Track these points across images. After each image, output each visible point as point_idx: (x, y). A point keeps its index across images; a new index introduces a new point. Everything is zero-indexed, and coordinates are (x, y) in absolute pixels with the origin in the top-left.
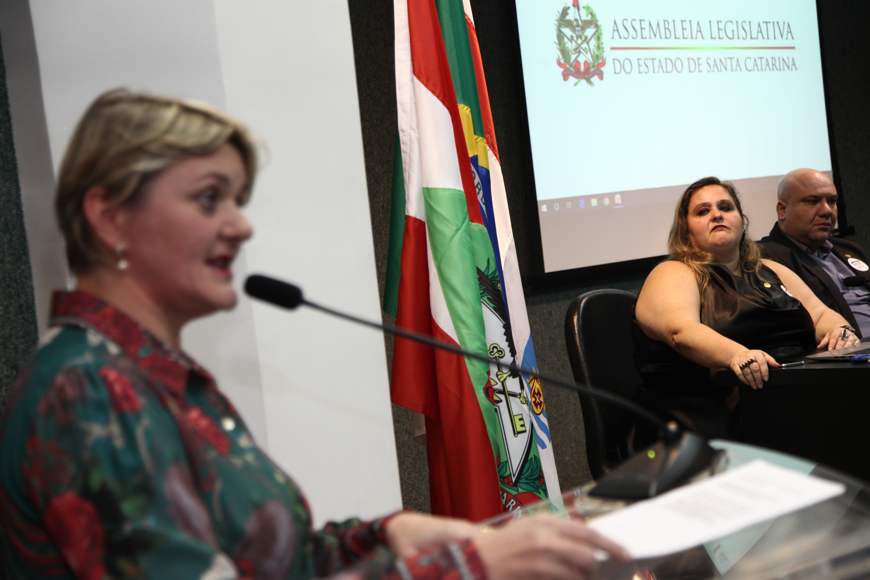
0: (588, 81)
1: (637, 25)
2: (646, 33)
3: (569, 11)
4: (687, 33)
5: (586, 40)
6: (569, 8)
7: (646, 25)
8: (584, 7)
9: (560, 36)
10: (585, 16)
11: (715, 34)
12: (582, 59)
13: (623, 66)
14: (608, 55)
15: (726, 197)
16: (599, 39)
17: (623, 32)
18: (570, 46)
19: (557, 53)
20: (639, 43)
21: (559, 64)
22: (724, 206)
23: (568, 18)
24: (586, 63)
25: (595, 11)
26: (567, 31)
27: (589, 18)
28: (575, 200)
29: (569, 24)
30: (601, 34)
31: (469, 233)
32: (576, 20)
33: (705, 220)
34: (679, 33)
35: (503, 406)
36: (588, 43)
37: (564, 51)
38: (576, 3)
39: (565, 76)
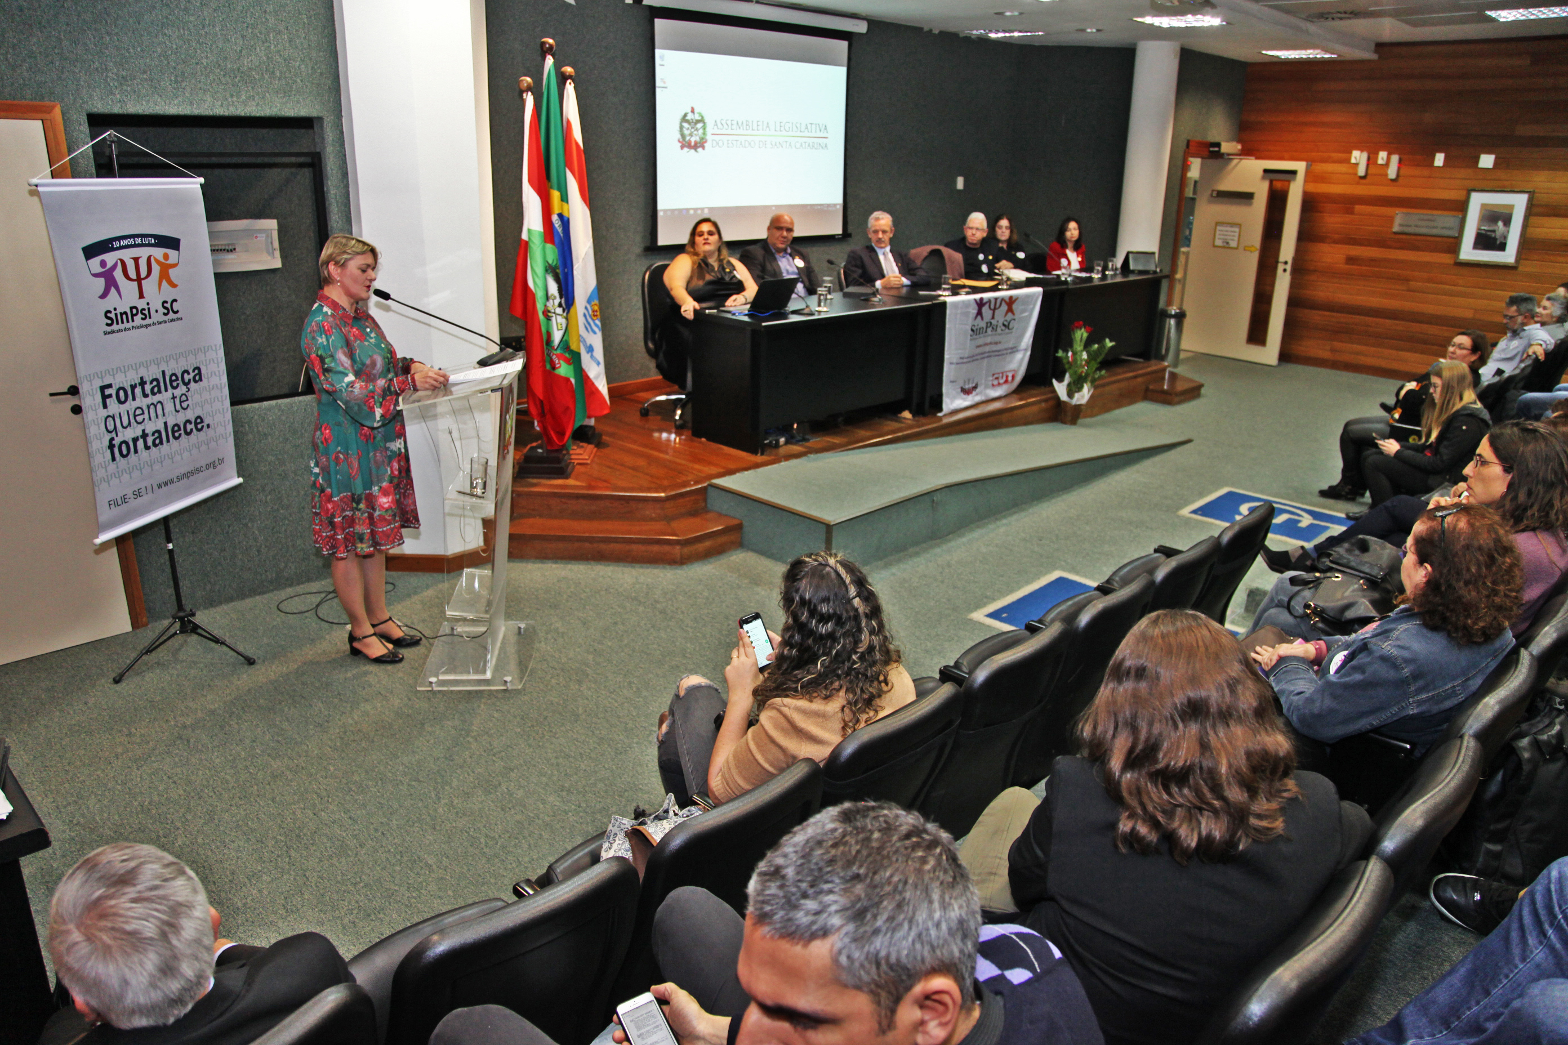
0: (696, 150)
1: (729, 123)
2: (734, 127)
3: (688, 115)
4: (760, 128)
5: (697, 130)
6: (688, 113)
7: (734, 123)
8: (697, 113)
9: (681, 128)
10: (697, 117)
11: (778, 128)
12: (693, 139)
13: (717, 143)
14: (709, 137)
15: (713, 229)
16: (704, 129)
17: (720, 126)
18: (686, 132)
19: (678, 136)
20: (729, 132)
21: (679, 141)
22: (710, 233)
23: (687, 118)
24: (696, 143)
26: (686, 125)
27: (700, 118)
28: (680, 210)
29: (687, 121)
30: (706, 127)
31: (544, 249)
32: (692, 119)
33: (701, 239)
34: (755, 127)
35: (554, 319)
37: (683, 135)
38: (693, 111)
39: (682, 147)
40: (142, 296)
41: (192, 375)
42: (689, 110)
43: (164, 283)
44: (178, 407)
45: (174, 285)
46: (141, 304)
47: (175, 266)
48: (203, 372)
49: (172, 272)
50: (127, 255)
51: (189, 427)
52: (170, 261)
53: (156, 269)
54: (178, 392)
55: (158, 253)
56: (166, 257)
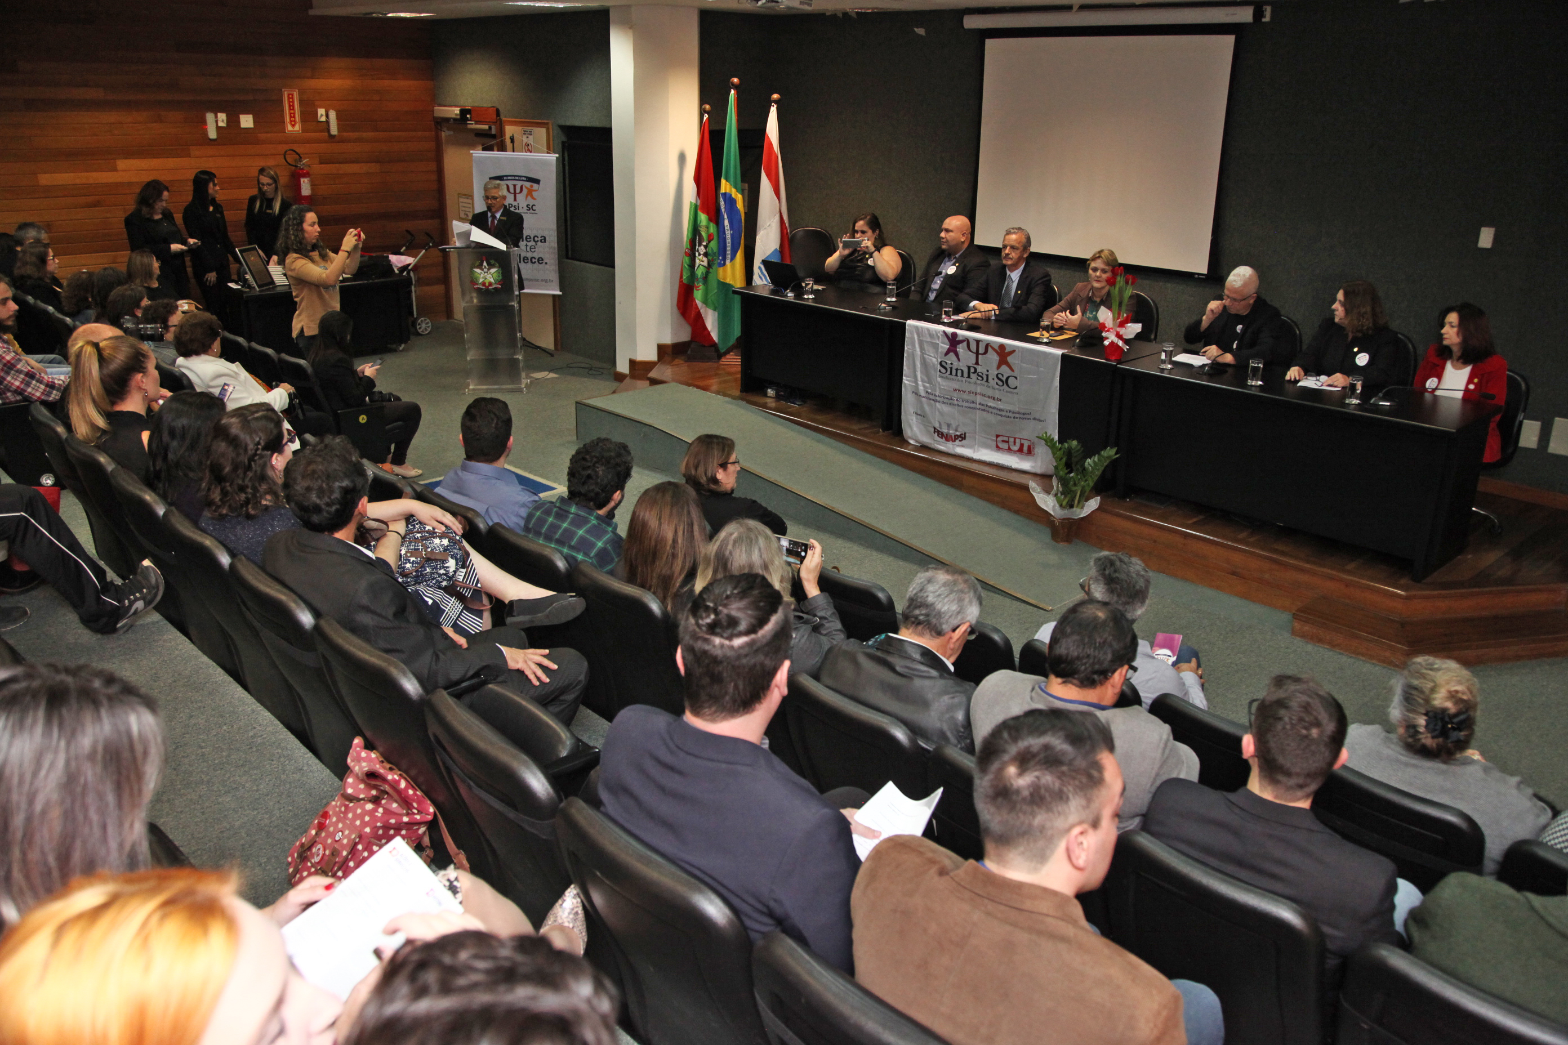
40: (515, 200)
41: (540, 239)
43: (529, 197)
44: (528, 249)
45: (534, 199)
46: (515, 203)
47: (535, 191)
48: (547, 239)
49: (534, 194)
50: (511, 183)
51: (534, 260)
52: (534, 188)
53: (525, 191)
54: (529, 244)
55: (528, 184)
56: (532, 186)
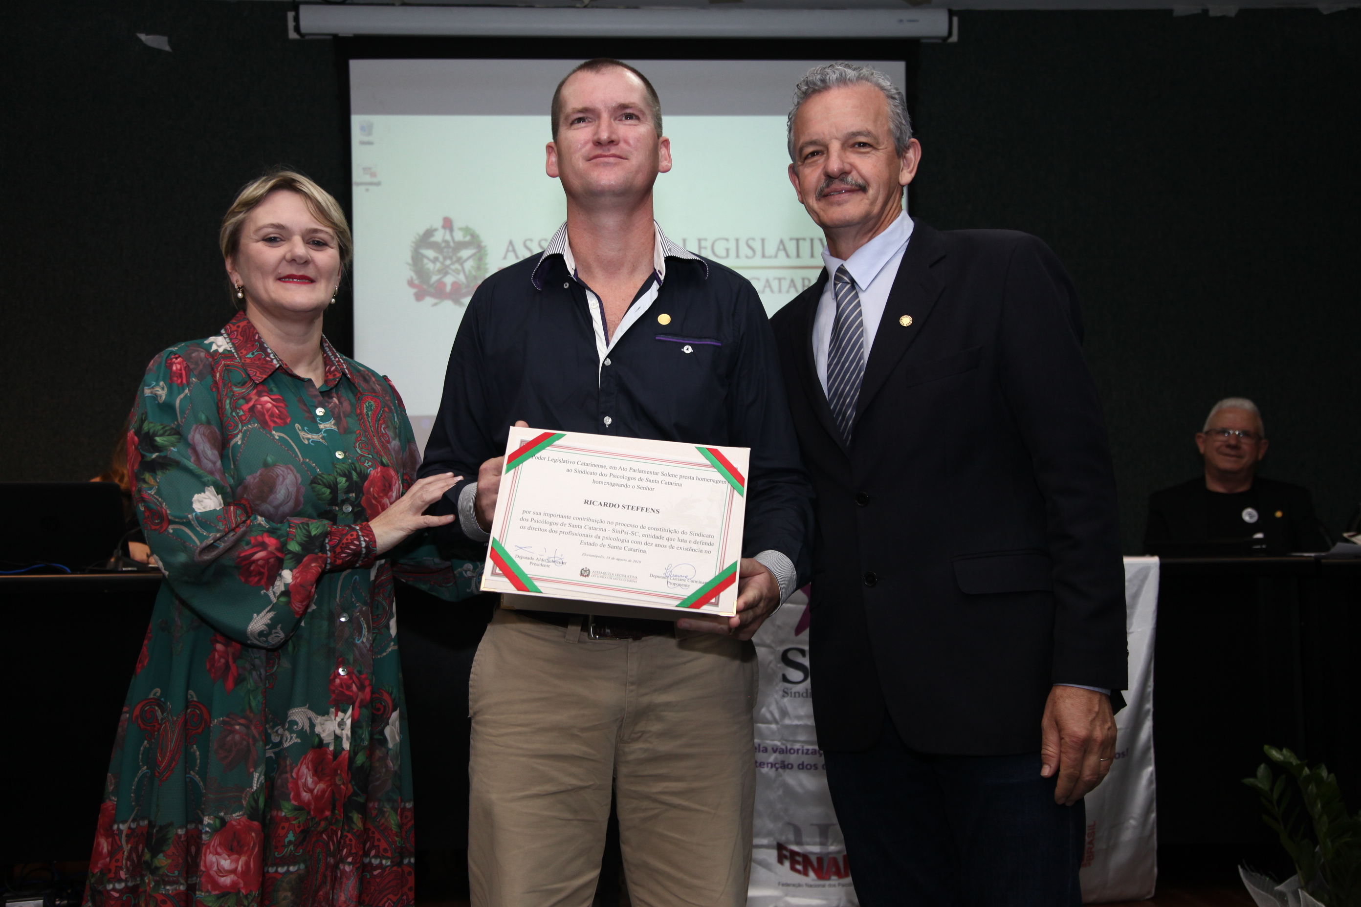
3: (436, 233)
5: (461, 261)
6: (436, 230)
8: (460, 229)
9: (417, 259)
10: (459, 236)
12: (449, 280)
16: (480, 259)
19: (410, 274)
21: (411, 283)
23: (433, 239)
24: (454, 284)
25: (479, 231)
26: (430, 253)
27: (468, 238)
29: (435, 246)
30: (486, 255)
32: (446, 242)
36: (462, 264)
38: (448, 224)
39: (419, 297)
42: (438, 223)
